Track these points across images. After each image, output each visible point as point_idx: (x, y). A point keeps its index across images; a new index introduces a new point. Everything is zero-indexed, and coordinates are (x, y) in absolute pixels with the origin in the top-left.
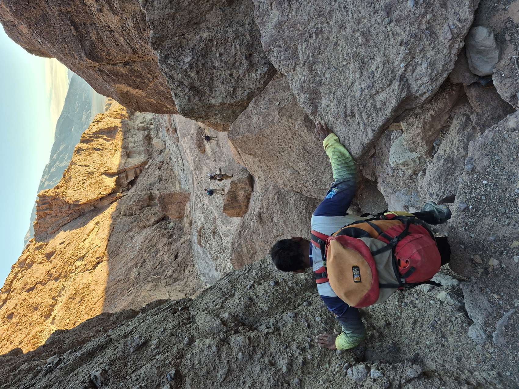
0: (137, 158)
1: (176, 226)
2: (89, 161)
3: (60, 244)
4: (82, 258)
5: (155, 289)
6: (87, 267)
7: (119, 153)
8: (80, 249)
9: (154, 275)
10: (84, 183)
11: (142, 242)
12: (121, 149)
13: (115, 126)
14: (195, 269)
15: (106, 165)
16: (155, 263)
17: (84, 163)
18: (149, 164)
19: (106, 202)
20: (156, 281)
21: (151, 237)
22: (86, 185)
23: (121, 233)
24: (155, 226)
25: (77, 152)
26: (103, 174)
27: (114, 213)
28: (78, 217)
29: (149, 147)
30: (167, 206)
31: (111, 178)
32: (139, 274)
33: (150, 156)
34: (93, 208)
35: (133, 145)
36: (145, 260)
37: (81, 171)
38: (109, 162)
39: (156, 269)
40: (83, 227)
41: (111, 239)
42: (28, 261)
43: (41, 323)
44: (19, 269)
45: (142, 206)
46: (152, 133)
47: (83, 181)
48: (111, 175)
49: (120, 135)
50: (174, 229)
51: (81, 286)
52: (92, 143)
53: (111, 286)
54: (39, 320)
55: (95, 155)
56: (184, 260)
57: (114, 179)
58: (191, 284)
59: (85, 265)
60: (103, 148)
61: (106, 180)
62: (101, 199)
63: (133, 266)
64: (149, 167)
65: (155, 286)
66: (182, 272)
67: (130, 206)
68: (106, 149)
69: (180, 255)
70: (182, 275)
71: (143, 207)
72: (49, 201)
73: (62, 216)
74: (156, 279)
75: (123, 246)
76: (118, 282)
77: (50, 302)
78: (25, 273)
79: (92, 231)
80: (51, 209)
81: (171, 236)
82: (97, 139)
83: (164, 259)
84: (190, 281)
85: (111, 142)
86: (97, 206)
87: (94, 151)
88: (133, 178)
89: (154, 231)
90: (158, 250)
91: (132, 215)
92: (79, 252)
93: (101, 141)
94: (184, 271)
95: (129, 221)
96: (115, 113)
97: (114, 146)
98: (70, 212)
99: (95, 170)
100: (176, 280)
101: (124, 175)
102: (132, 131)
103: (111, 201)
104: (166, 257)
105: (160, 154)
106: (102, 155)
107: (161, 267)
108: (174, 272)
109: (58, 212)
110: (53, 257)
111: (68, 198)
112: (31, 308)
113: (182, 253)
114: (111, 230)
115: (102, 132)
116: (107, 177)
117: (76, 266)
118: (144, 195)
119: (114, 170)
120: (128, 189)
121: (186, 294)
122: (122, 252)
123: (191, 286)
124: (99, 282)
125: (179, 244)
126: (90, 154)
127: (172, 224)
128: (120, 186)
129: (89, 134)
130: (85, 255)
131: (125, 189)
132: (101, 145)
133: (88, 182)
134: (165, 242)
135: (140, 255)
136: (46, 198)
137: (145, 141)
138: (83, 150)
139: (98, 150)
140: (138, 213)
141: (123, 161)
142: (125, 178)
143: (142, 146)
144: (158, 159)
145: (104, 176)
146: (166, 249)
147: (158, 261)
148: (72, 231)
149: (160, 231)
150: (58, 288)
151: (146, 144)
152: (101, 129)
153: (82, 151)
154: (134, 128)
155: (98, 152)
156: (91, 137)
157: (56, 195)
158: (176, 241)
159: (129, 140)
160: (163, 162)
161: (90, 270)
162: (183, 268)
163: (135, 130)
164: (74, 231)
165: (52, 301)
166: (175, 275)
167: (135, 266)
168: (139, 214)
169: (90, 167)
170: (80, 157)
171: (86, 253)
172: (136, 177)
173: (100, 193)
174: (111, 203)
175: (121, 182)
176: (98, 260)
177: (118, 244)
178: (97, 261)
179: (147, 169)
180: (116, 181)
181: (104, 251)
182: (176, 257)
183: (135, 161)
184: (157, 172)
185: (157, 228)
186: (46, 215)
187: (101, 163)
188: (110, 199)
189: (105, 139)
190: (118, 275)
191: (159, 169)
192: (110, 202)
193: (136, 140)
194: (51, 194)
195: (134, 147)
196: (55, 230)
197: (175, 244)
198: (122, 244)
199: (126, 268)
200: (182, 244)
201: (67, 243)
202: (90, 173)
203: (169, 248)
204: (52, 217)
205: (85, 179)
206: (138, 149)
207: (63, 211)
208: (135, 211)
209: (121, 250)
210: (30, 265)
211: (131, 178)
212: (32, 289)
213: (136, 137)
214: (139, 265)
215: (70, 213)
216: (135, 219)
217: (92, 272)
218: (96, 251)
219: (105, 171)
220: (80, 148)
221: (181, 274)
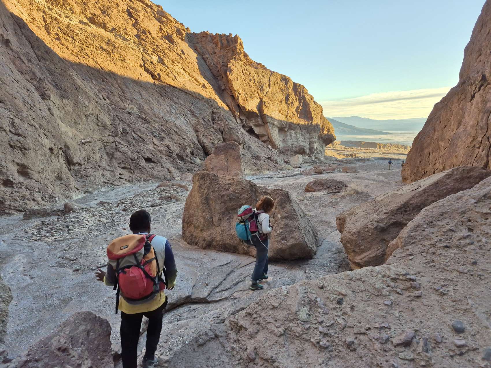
0: (279, 138)
1: (195, 166)
2: (274, 89)
3: (182, 51)
4: (161, 61)
5: (98, 125)
6: (149, 63)
7: (284, 119)
8: (173, 62)
9: (124, 130)
10: (251, 80)
11: (175, 124)
12: (289, 121)
13: (313, 119)
14: (124, 182)
15: (271, 104)
16: (142, 133)
17: (272, 83)
18: (273, 150)
19: (229, 100)
20: (113, 130)
21: (182, 135)
22: (249, 81)
23: (190, 105)
24: (197, 142)
25: (284, 78)
26: (261, 100)
27: (215, 103)
28: (213, 74)
29: (292, 152)
30: (223, 153)
31: (257, 108)
32: (129, 113)
33: (282, 152)
34: (223, 88)
35: (293, 135)
36: (149, 123)
37: (264, 79)
38: (274, 107)
39: (133, 133)
40: (201, 74)
41: (183, 93)
42: (164, 19)
43: (83, 12)
44: (156, 11)
45: (224, 132)
46: (307, 157)
47: (252, 79)
48: (260, 107)
49: (303, 122)
50: (191, 163)
51: (123, 53)
52: (293, 94)
53: (117, 81)
54: (88, 11)
55: (281, 96)
56: (141, 169)
57: (255, 110)
58: (98, 174)
59: (151, 62)
60: (289, 104)
61: (254, 101)
62: (233, 97)
63: (143, 109)
64: (269, 149)
65: (105, 127)
66: (123, 165)
67: (224, 118)
68: (288, 107)
69: (151, 165)
70: (117, 165)
71: (222, 133)
72: (232, 46)
73: (214, 59)
74: (117, 129)
75: (172, 103)
76: (122, 89)
77: (110, 25)
78: (151, 15)
79: (195, 80)
80: (222, 47)
81: (182, 159)
82: (298, 100)
83: (147, 144)
84: (105, 173)
85: (295, 113)
86: (225, 92)
87: (286, 95)
88: (256, 132)
89: (190, 140)
90: (161, 139)
91: (213, 119)
92: (169, 60)
93: (296, 104)
94: (124, 168)
95: (205, 115)
96: (325, 123)
97: (291, 115)
98: (219, 66)
99: (265, 92)
100: (111, 156)
101: (260, 123)
102: (308, 136)
103: (230, 106)
104: (151, 147)
105: (285, 162)
106: (281, 102)
107: (134, 139)
108: (124, 153)
109: (218, 54)
110: (167, 42)
111: (234, 62)
112: (106, 9)
113: (153, 168)
114: (194, 95)
115: (305, 105)
116: (257, 104)
117: (152, 54)
118: (237, 136)
119: (265, 112)
120: (243, 126)
121: (79, 164)
122: (164, 101)
123: (92, 174)
124: (126, 70)
125: (169, 165)
126: (283, 91)
127: (198, 161)
128: (248, 118)
129: (303, 92)
130: (164, 64)
131: (244, 123)
132: (292, 103)
133: (251, 83)
134: (172, 148)
135: (157, 120)
136: (234, 43)
137: (298, 148)
138: (287, 85)
139: (287, 99)
140: (215, 126)
141: (275, 123)
142: (256, 123)
143: (292, 145)
144: (280, 160)
145: (258, 100)
146: (162, 148)
147: (144, 136)
148: (196, 64)
149: (190, 146)
150: (126, 35)
151: (295, 149)
152: (308, 104)
153: (286, 83)
154: (311, 138)
155: (284, 99)
156: (300, 94)
157: (237, 53)
158: (172, 163)
159: (299, 131)
160: (277, 163)
161: (144, 66)
162: (129, 166)
163: (310, 139)
164: (196, 66)
165: (111, 28)
166: (118, 155)
167: (142, 110)
168: (213, 127)
169: (268, 89)
170: (279, 80)
171: (167, 66)
172: (258, 136)
173: (240, 94)
174: (228, 106)
175: (252, 119)
176: (157, 76)
177: (175, 99)
178: (155, 74)
179: (268, 148)
180: (253, 113)
181: (167, 83)
182: (148, 160)
183: (276, 136)
184: (264, 156)
185: (195, 144)
186: (216, 44)
187: (273, 100)
188: (233, 105)
189: (298, 108)
190: (132, 90)
191: (268, 158)
192: (230, 104)
193: (299, 139)
194: (238, 48)
195: (291, 136)
196: (199, 50)
197: (168, 161)
198: (175, 103)
199: (141, 101)
200: (168, 169)
201: (183, 56)
202: (262, 87)
203: (164, 152)
204: (213, 48)
205: (255, 82)
206: (289, 140)
207: (219, 60)
208: (217, 123)
209: (166, 100)
210: (160, 21)
211: (257, 130)
212: (130, 14)
213: (302, 140)
214: (143, 116)
215: (217, 67)
216: (208, 122)
217: (142, 67)
218: (168, 75)
219: (265, 102)
220: (288, 81)
221: (119, 163)
